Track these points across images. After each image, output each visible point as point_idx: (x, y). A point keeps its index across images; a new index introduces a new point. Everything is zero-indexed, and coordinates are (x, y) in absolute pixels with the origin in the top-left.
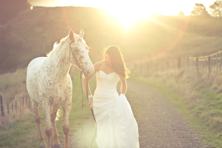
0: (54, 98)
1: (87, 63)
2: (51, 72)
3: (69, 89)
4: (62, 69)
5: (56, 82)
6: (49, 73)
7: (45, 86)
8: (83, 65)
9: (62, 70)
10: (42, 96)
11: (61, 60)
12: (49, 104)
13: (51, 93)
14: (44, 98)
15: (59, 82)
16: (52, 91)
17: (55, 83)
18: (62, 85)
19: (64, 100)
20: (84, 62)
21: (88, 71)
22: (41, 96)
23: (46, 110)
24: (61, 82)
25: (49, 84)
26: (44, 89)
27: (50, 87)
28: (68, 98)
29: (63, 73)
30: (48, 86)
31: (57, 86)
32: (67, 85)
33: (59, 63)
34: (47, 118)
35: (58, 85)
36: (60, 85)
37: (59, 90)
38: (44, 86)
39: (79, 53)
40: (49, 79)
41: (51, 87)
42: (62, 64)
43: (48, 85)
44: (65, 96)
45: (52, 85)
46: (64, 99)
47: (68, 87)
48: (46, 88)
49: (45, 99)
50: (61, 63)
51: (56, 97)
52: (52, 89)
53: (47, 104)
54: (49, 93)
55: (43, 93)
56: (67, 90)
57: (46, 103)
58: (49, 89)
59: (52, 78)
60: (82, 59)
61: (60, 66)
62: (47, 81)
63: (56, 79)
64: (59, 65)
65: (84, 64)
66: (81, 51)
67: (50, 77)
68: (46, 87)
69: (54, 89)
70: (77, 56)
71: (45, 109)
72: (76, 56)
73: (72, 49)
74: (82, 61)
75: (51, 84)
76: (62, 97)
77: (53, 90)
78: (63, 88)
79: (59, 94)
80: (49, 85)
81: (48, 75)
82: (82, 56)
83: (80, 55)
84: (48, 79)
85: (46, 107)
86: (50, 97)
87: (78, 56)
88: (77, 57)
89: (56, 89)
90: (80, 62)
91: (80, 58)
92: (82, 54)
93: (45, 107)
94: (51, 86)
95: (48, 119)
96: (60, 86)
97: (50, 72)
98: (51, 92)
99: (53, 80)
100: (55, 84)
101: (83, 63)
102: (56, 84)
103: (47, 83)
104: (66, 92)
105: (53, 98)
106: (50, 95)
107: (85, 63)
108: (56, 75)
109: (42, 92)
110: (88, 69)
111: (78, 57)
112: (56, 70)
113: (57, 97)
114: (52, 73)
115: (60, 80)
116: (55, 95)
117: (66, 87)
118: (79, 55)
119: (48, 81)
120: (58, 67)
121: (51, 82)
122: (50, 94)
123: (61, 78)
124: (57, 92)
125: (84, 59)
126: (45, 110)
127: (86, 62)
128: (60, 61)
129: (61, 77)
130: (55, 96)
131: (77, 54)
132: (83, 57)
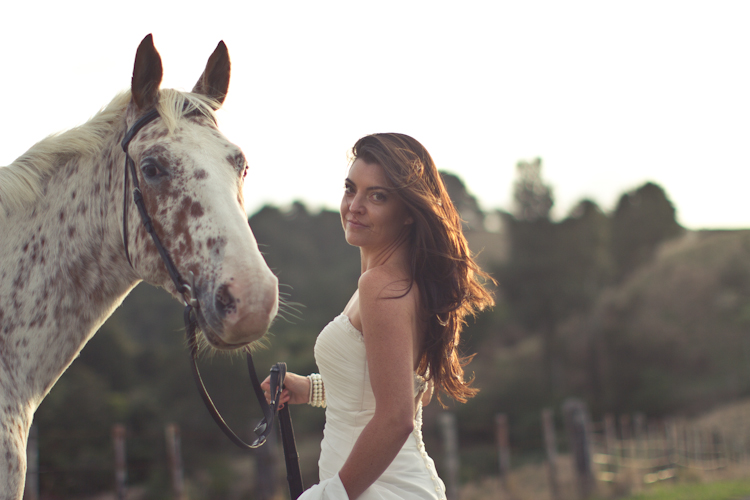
1: (222, 241)
8: (198, 260)
11: (59, 274)
20: (204, 240)
21: (225, 289)
33: (46, 295)
39: (175, 183)
50: (62, 297)
60: (192, 223)
61: (57, 312)
64: (50, 311)
65: (206, 252)
66: (189, 170)
70: (161, 207)
74: (194, 237)
82: (194, 199)
83: (181, 198)
87: (170, 201)
92: (193, 189)
101: (196, 248)
107: (211, 242)
110: (224, 277)
111: (170, 214)
112: (25, 343)
118: (175, 195)
120: (40, 320)
125: (203, 220)
127: (215, 236)
128: (53, 282)
131: (165, 191)
132: (198, 210)
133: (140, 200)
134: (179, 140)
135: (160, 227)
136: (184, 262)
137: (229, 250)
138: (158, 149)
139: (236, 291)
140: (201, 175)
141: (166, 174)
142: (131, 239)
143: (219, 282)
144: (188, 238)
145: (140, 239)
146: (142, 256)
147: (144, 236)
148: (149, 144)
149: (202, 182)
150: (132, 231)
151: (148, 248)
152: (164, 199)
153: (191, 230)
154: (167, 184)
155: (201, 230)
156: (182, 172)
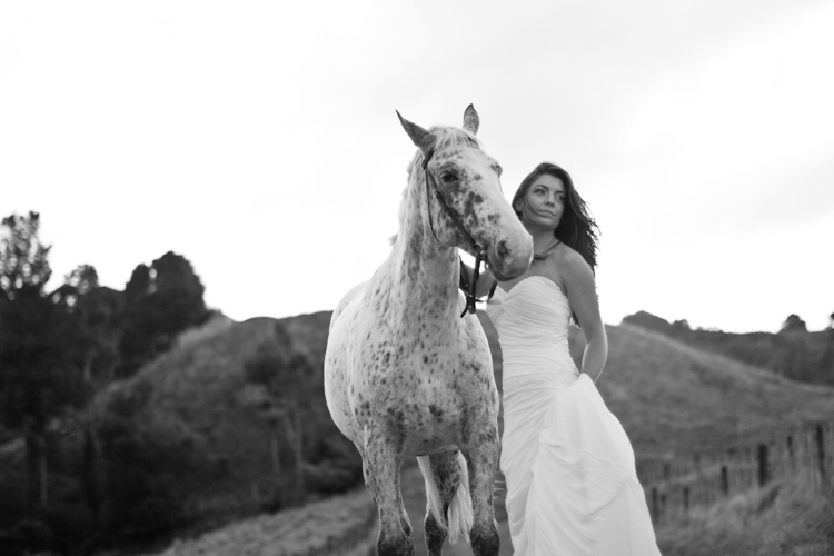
0: (406, 415)
1: (498, 216)
2: (389, 311)
3: (472, 371)
4: (420, 287)
5: (405, 346)
6: (383, 316)
7: (369, 368)
8: (483, 229)
9: (419, 292)
10: (360, 411)
12: (388, 441)
13: (391, 397)
14: (370, 420)
15: (418, 347)
16: (396, 386)
17: (401, 349)
18: (435, 355)
19: (458, 418)
20: (486, 217)
21: (503, 244)
22: (356, 411)
23: (380, 467)
24: (427, 342)
25: (381, 358)
26: (366, 382)
27: (384, 371)
28: (473, 408)
29: (424, 301)
30: (377, 367)
31: (412, 363)
32: (460, 356)
34: (383, 497)
35: (417, 358)
36: (429, 355)
37: (424, 377)
38: (366, 372)
39: (463, 184)
40: (382, 341)
41: (388, 370)
42: (413, 264)
43: (379, 363)
44: (459, 400)
45: (392, 359)
46: (453, 412)
47: (468, 361)
48: (371, 378)
49: (375, 423)
51: (412, 409)
52: (394, 379)
53: (381, 440)
54: (382, 399)
55: (365, 400)
56: (462, 374)
57: (378, 437)
58: (384, 382)
59: (391, 332)
60: (476, 207)
62: (376, 348)
63: (404, 334)
65: (488, 223)
66: (471, 176)
67: (386, 331)
68: (373, 372)
69: (401, 377)
70: (455, 200)
71: (375, 463)
72: (451, 201)
73: (436, 178)
74: (479, 216)
75: (388, 360)
76: (444, 407)
77: (398, 381)
78: (442, 366)
79: (424, 397)
80: (383, 363)
81: (380, 324)
82: (476, 193)
83: (468, 193)
84: (379, 338)
85: (379, 455)
86: (389, 410)
87: (460, 195)
88: (457, 202)
89: (412, 377)
90: (471, 222)
91: (469, 205)
92: (475, 187)
93: (375, 455)
94: (388, 366)
95: (386, 500)
96: (426, 360)
97: (386, 310)
98: (389, 393)
99: (395, 338)
100: (405, 353)
101: (480, 222)
102: (407, 356)
103: (374, 356)
104: (462, 382)
105: (401, 414)
106: (389, 404)
107: (490, 218)
108: (405, 317)
109: (360, 396)
110: (502, 237)
111: (461, 204)
113: (416, 407)
114: (393, 313)
115: (423, 334)
116: (410, 401)
117: (457, 365)
118: (464, 191)
119: (380, 346)
121: (388, 349)
122: (388, 401)
123: (424, 326)
124: (415, 387)
125: (484, 204)
126: (374, 466)
127: (493, 213)
129: (422, 322)
130: (407, 406)
131: (457, 190)
132: (479, 199)
133: (441, 197)
134: (460, 157)
135: (456, 212)
136: (474, 231)
137: (503, 220)
138: (450, 165)
139: (509, 245)
140: (478, 178)
141: (456, 179)
142: (435, 221)
143: (498, 240)
144: (475, 217)
145: (441, 220)
146: (444, 230)
147: (444, 217)
148: (443, 162)
149: (480, 182)
150: (435, 216)
151: (448, 225)
152: (456, 194)
153: (477, 212)
154: (458, 185)
155: (482, 211)
156: (466, 177)
